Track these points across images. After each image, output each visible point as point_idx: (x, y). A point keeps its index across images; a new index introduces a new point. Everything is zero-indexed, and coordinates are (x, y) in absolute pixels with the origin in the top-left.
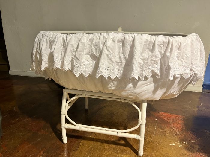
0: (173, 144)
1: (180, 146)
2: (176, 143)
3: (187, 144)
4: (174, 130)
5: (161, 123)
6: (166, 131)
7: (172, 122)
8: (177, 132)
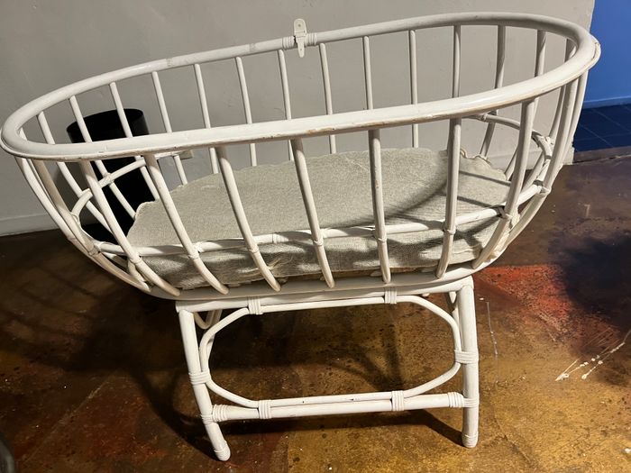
0: (563, 375)
1: (584, 376)
2: (571, 369)
3: (600, 362)
4: (545, 322)
5: (500, 309)
6: (525, 333)
7: (530, 296)
8: (557, 326)
